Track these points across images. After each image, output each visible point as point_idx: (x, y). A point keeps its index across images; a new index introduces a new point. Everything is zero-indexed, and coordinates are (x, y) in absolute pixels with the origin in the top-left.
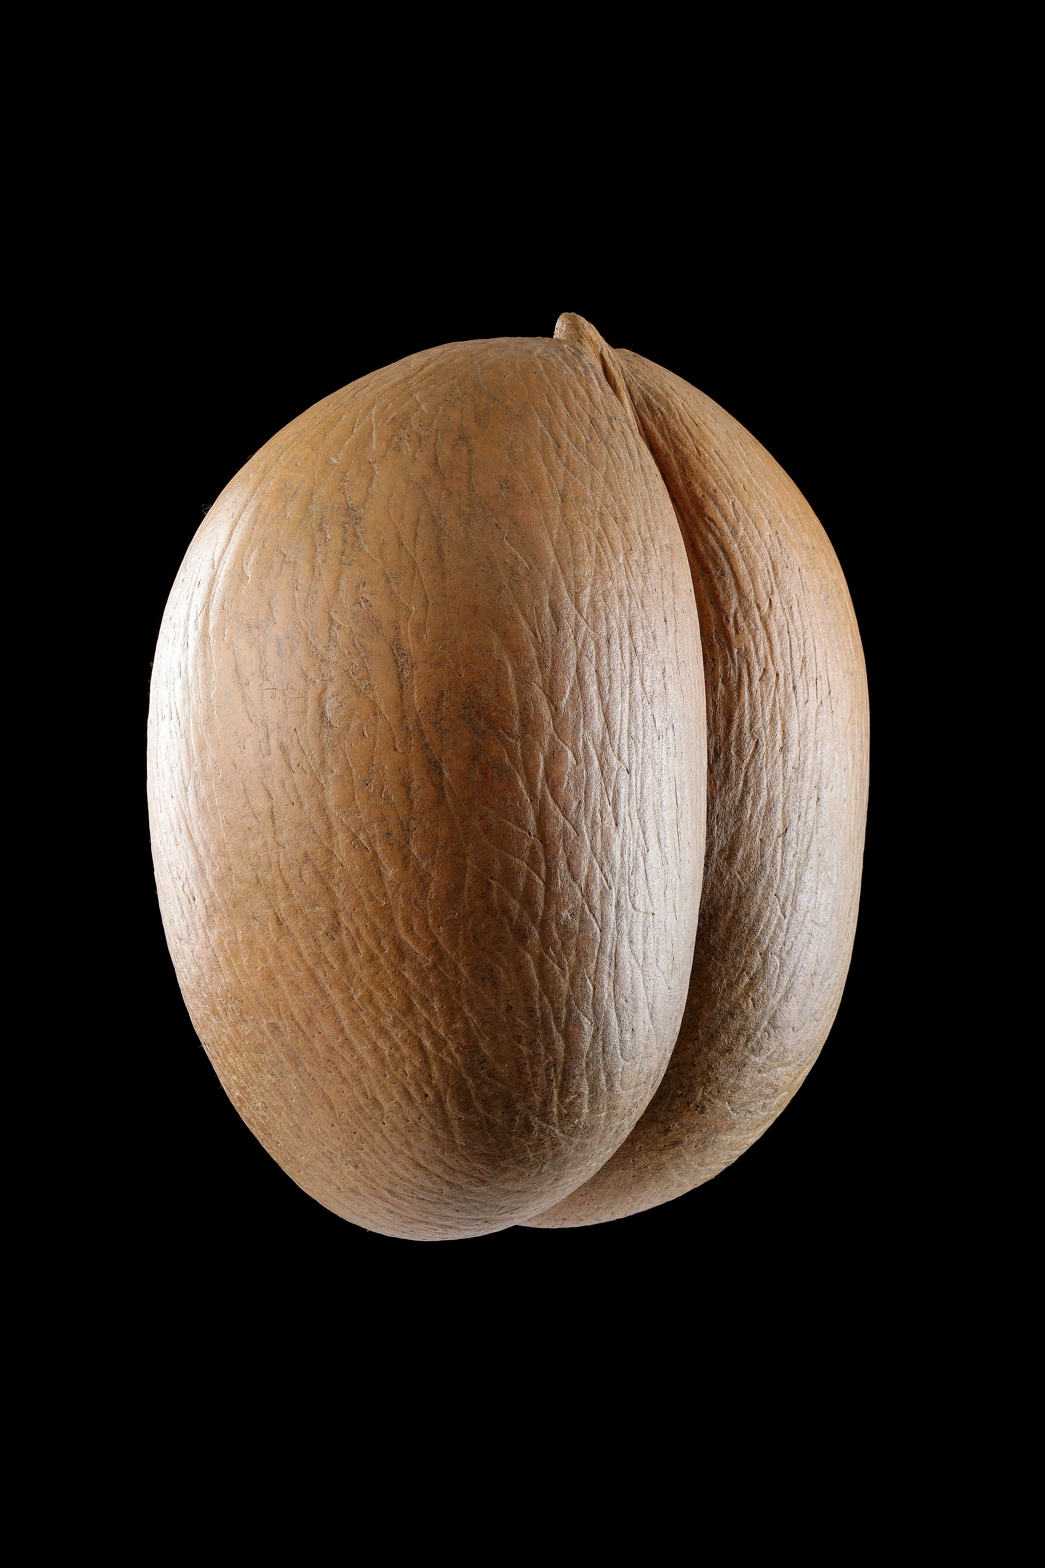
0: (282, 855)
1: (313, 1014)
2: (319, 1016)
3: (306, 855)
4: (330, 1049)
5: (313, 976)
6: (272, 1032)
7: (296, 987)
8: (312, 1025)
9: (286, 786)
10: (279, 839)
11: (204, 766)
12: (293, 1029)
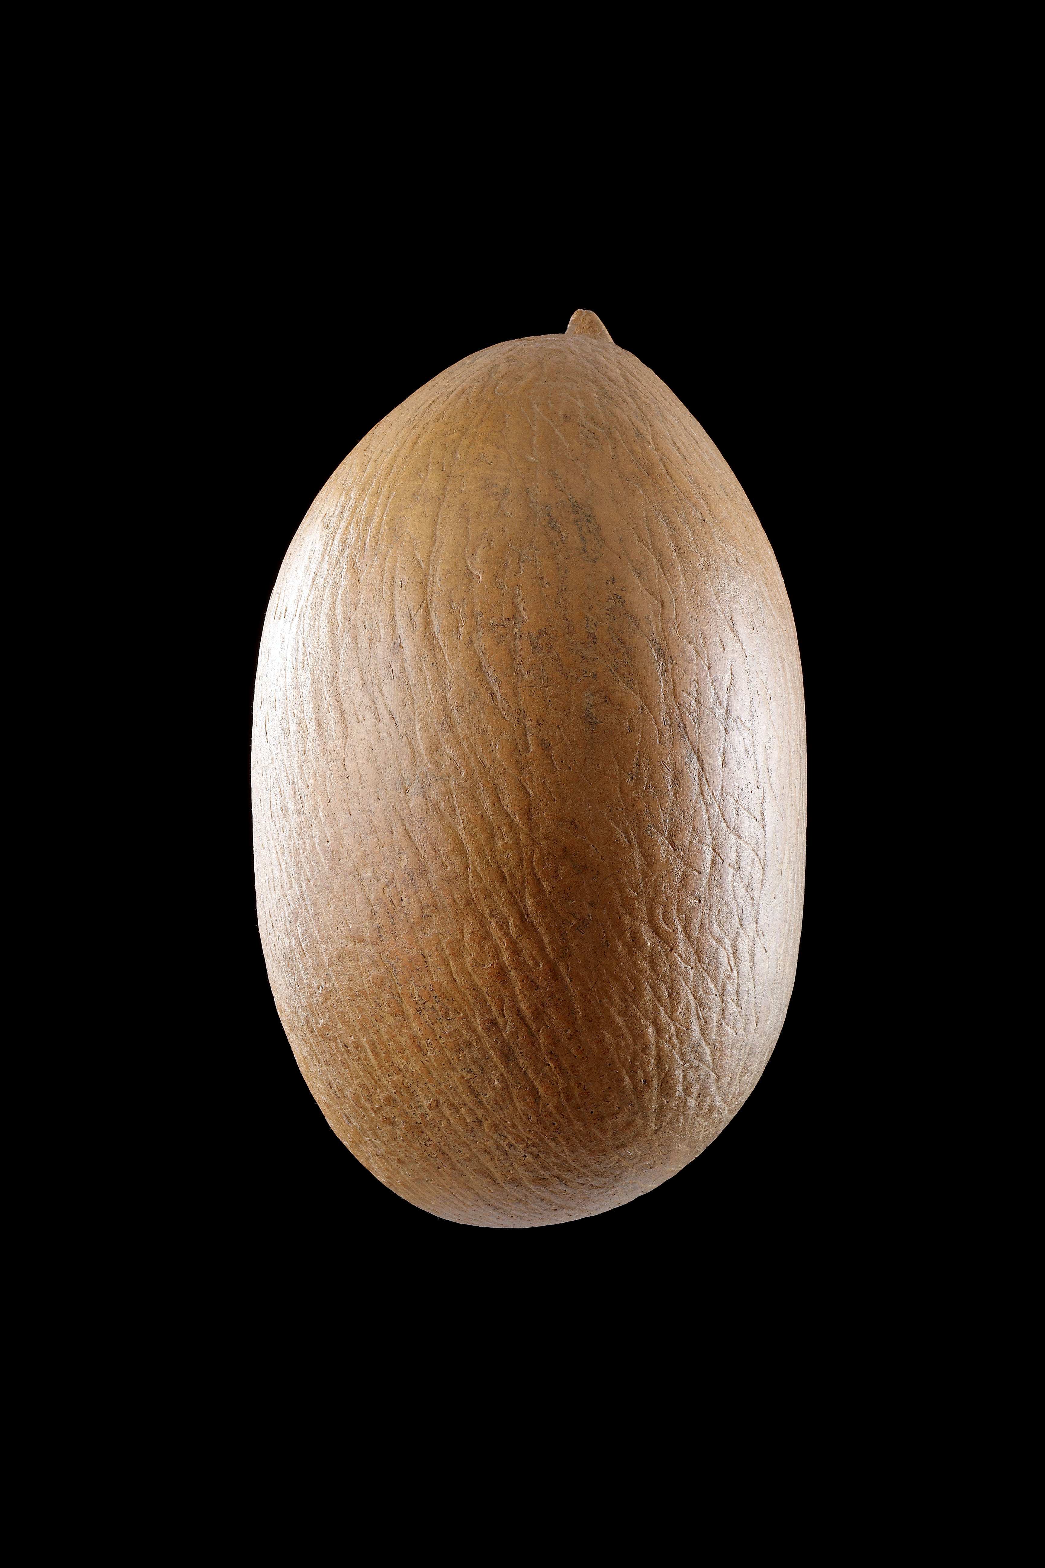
0: (536, 851)
1: (544, 1008)
2: (551, 1011)
3: (564, 850)
4: (555, 1042)
5: (554, 972)
6: (487, 1029)
7: (531, 983)
8: (540, 1019)
9: (547, 783)
10: (535, 836)
11: (438, 765)
12: (516, 1024)
